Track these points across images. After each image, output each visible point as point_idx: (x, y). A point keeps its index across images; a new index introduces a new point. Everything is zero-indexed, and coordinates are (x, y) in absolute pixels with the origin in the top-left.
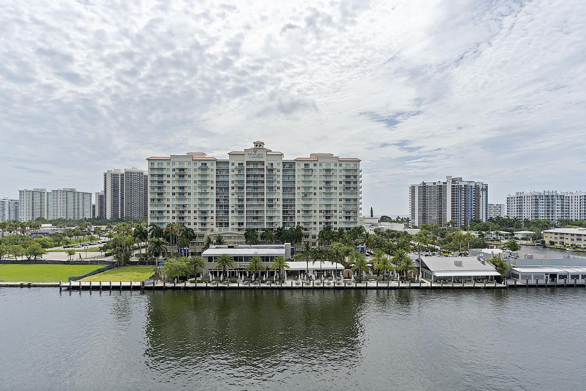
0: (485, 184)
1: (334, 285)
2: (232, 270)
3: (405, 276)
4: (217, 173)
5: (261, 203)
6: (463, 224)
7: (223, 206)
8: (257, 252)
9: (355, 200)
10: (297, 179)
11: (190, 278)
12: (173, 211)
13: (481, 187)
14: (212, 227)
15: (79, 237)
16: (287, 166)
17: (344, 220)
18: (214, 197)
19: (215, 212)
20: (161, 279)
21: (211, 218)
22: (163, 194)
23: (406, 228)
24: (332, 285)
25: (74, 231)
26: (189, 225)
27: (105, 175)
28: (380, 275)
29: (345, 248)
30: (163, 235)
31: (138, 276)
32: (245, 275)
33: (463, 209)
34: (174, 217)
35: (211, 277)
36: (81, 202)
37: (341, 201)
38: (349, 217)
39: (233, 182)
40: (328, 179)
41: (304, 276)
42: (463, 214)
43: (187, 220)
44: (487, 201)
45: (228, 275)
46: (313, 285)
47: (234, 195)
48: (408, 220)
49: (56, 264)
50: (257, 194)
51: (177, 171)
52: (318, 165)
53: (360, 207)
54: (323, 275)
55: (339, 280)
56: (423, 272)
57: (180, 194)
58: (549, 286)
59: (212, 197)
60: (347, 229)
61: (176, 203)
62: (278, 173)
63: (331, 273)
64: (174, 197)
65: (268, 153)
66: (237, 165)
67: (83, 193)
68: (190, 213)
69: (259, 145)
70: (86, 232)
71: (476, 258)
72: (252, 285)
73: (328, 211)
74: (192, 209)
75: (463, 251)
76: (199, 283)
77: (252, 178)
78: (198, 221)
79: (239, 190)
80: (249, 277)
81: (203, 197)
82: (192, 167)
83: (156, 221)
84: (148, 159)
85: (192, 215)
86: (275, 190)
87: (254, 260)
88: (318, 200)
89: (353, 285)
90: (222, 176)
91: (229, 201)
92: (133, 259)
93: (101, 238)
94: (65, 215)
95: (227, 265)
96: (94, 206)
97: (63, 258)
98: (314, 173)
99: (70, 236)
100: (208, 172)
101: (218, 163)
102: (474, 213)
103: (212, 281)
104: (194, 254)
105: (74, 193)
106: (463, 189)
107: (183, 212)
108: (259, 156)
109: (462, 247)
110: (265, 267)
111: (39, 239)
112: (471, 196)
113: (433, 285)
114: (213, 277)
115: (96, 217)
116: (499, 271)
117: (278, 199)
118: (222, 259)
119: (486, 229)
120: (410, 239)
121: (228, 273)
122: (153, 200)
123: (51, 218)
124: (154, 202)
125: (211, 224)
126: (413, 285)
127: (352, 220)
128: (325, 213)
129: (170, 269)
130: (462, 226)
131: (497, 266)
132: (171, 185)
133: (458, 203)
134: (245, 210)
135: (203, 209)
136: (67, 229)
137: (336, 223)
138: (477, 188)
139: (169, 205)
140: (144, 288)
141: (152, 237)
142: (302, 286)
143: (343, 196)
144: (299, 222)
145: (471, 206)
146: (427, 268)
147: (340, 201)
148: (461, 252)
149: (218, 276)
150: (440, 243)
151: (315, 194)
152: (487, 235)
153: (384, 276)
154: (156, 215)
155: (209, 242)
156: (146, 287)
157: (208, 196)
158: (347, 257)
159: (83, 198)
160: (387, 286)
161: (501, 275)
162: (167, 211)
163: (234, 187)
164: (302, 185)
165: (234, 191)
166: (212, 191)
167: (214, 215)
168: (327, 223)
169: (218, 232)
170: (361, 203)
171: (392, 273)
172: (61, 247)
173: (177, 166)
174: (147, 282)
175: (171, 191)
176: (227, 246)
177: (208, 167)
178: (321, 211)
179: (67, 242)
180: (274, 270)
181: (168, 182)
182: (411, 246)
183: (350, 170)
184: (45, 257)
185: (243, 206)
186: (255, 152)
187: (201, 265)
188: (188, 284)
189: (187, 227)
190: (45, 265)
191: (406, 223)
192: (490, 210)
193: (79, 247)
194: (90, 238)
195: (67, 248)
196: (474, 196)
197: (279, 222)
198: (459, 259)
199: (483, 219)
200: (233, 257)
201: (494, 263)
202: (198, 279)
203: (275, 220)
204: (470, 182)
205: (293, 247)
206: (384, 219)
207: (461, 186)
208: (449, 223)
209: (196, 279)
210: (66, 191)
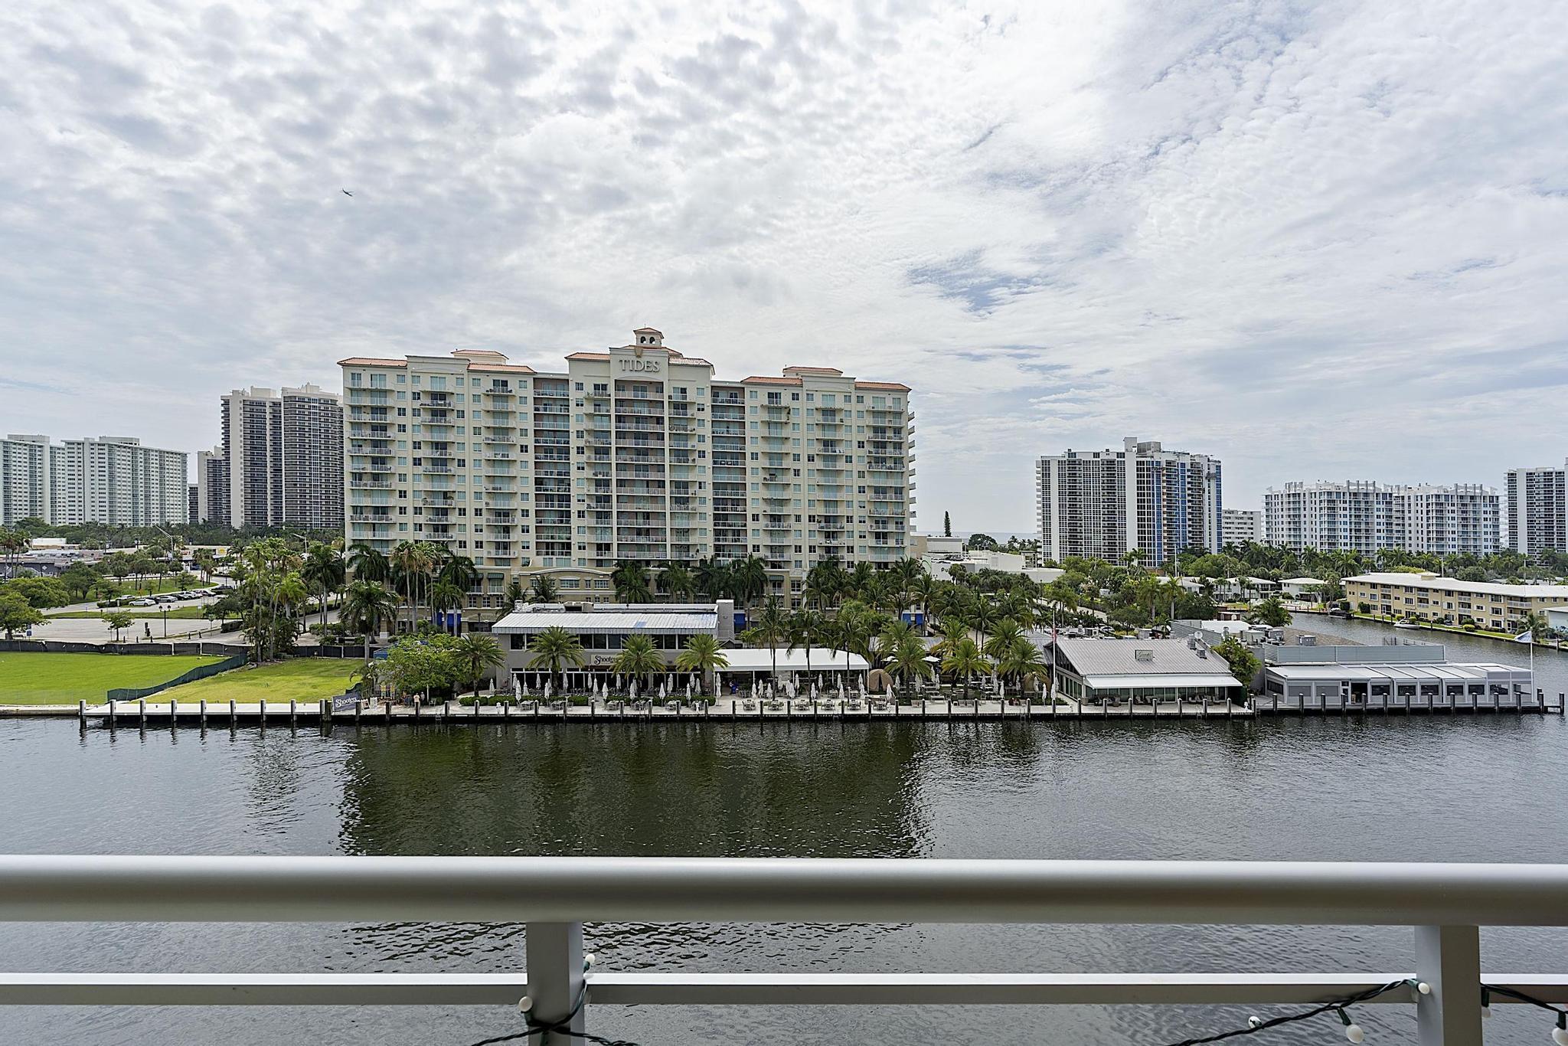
0: (1215, 461)
1: (843, 711)
2: (577, 670)
3: (1018, 687)
4: (536, 409)
5: (655, 492)
6: (1166, 560)
7: (556, 498)
8: (644, 623)
9: (899, 491)
10: (749, 433)
11: (462, 693)
12: (415, 509)
13: (1206, 470)
14: (525, 554)
15: (147, 576)
16: (723, 396)
17: (871, 541)
18: (531, 473)
19: (532, 514)
20: (378, 694)
21: (523, 531)
22: (388, 461)
23: (1030, 566)
24: (838, 711)
25: (132, 558)
26: (460, 547)
27: (226, 403)
28: (958, 685)
29: (872, 613)
30: (388, 575)
31: (314, 687)
32: (611, 683)
33: (1165, 522)
35: (518, 691)
36: (155, 476)
37: (864, 492)
38: (885, 535)
39: (580, 435)
40: (829, 435)
41: (765, 688)
42: (1166, 535)
43: (455, 534)
44: (1219, 503)
45: (566, 685)
46: (789, 711)
47: (583, 468)
48: (1035, 546)
49: (72, 652)
50: (646, 468)
51: (426, 400)
52: (803, 396)
53: (911, 510)
54: (813, 685)
55: (855, 697)
56: (1061, 676)
57: (434, 462)
58: (1350, 712)
59: (524, 473)
60: (879, 565)
61: (425, 487)
62: (700, 415)
63: (836, 680)
64: (420, 470)
65: (673, 361)
66: (591, 390)
67: (161, 452)
68: (465, 514)
69: (648, 337)
70: (167, 562)
71: (1185, 642)
72: (629, 711)
73: (832, 519)
74: (470, 505)
75: (1158, 625)
76: (486, 704)
77: (630, 427)
78: (486, 536)
79: (598, 456)
80: (621, 690)
81: (499, 472)
82: (468, 389)
83: (367, 535)
84: (343, 364)
85: (470, 520)
86: (694, 460)
87: (634, 643)
88: (805, 488)
89: (891, 710)
90: (551, 418)
91: (569, 485)
92: (304, 640)
93: (213, 580)
94: (107, 513)
95: (561, 658)
96: (194, 491)
97: (96, 637)
98: (793, 419)
99: (119, 574)
100: (512, 406)
101: (539, 381)
102: (1190, 532)
103: (522, 700)
104: (476, 626)
105: (134, 451)
106: (1165, 472)
107: (445, 512)
108: (649, 368)
109: (1157, 614)
110: (665, 663)
111: (22, 581)
112: (1182, 489)
113: (1085, 710)
114: (525, 688)
115: (201, 522)
116: (1237, 676)
117: (700, 483)
118: (548, 640)
119: (1219, 572)
120: (1034, 593)
121: (565, 679)
122: (357, 476)
123: (63, 521)
124: (362, 482)
125: (523, 547)
126: (1036, 710)
127: (892, 543)
128: (823, 524)
129: (405, 667)
130: (1163, 563)
131: (1232, 663)
132: (409, 437)
133: (1154, 506)
134: (615, 511)
135: (501, 505)
136: (110, 554)
137: (851, 549)
138: (1196, 468)
139: (405, 492)
140: (330, 719)
141: (358, 574)
142: (759, 713)
143: (868, 481)
144: (758, 546)
145: (1183, 513)
146: (1071, 667)
147: (860, 492)
148: (1154, 628)
149: (538, 685)
150: (1108, 606)
151: (797, 472)
152: (1219, 587)
153: (966, 688)
154: (366, 518)
155: (517, 594)
156: (335, 716)
157: (513, 471)
158: (877, 639)
159: (162, 467)
160: (974, 712)
161: (1242, 685)
162: (401, 508)
163: (583, 448)
164: (762, 447)
165: (583, 458)
166: (524, 457)
167: (531, 521)
168: (828, 549)
169: (541, 569)
170: (913, 501)
171: (988, 681)
172: (91, 604)
173: (426, 385)
174: (340, 703)
175: (410, 453)
176: (562, 606)
177: (511, 391)
178: (814, 516)
179: (110, 592)
180: (686, 670)
181: (402, 428)
182: (1035, 612)
183: (885, 412)
184: (39, 633)
185: (608, 499)
186: (639, 356)
187: (489, 658)
188: (456, 709)
189: (455, 552)
190: (40, 654)
191: (1029, 555)
192: (1228, 526)
193: (146, 605)
194: (181, 581)
195: (109, 606)
196: (1189, 489)
197: (704, 544)
198: (1148, 644)
199: (1212, 549)
200: (577, 636)
201: (1225, 654)
202: (482, 694)
203: (693, 539)
204: (1178, 454)
205: (742, 612)
206: (979, 542)
207: (1158, 463)
208: (1131, 555)
209: (477, 694)
210: (109, 448)
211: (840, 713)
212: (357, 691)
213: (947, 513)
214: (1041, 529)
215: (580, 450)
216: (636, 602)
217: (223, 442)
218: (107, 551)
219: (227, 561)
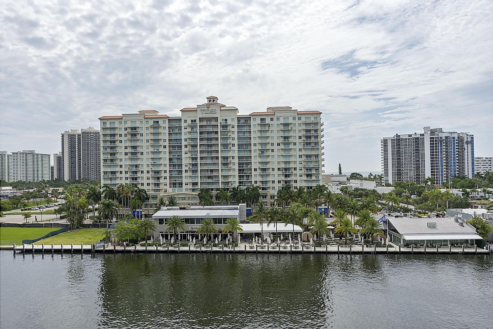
0: (471, 135)
1: (291, 249)
2: (184, 232)
3: (370, 239)
4: (169, 131)
5: (215, 161)
6: (445, 181)
7: (177, 165)
8: (210, 214)
9: (317, 156)
10: (253, 135)
11: (141, 242)
12: (126, 171)
13: (466, 140)
14: (165, 187)
15: (37, 199)
16: (242, 121)
17: (305, 178)
18: (167, 156)
19: (168, 172)
20: (111, 242)
21: (164, 179)
22: (116, 154)
23: (378, 186)
24: (289, 249)
25: (31, 193)
26: (142, 185)
27: (63, 136)
28: (343, 238)
29: (304, 208)
30: (116, 197)
31: (90, 239)
32: (197, 238)
33: (445, 164)
34: (127, 178)
35: (161, 241)
36: (40, 163)
37: (301, 157)
38: (311, 175)
39: (186, 140)
40: (286, 134)
41: (258, 240)
42: (445, 170)
43: (140, 181)
44: (473, 154)
45: (179, 238)
46: (268, 249)
47: (187, 153)
48: (381, 177)
49: (12, 227)
50: (211, 152)
51: (129, 130)
52: (275, 119)
53: (322, 164)
54: (278, 238)
55: (297, 243)
56: (391, 235)
57: (132, 153)
59: (165, 156)
60: (308, 188)
61: (129, 163)
62: (233, 130)
63: (288, 236)
64: (127, 157)
65: (222, 108)
66: (190, 122)
67: (42, 155)
68: (143, 173)
69: (212, 100)
70: (44, 194)
71: (453, 219)
72: (203, 249)
73: (288, 169)
74: (145, 169)
75: (440, 211)
76: (150, 246)
77: (205, 136)
78: (151, 181)
79: (193, 148)
80: (201, 240)
81: (156, 156)
82: (144, 125)
83: (109, 182)
84: (100, 119)
85: (145, 175)
86: (230, 148)
87: (205, 222)
88: (276, 157)
89: (312, 249)
90: (175, 134)
91: (182, 160)
92: (87, 222)
93: (58, 200)
94: (25, 177)
95: (178, 228)
96: (52, 168)
97: (20, 221)
98: (271, 128)
99: (28, 199)
100: (160, 131)
101: (171, 120)
102: (457, 168)
103: (163, 244)
104: (147, 216)
105: (33, 155)
106: (444, 141)
107: (136, 172)
108: (213, 112)
109: (440, 206)
110: (218, 230)
112: (453, 149)
113: (402, 250)
114: (164, 240)
115: (54, 179)
116: (480, 234)
117: (233, 157)
118: (173, 221)
119: (472, 186)
120: (379, 198)
121: (179, 236)
122: (105, 160)
123: (11, 181)
124: (107, 163)
125: (165, 185)
126: (379, 249)
127: (314, 178)
128: (284, 171)
129: (121, 231)
130: (444, 183)
131: (478, 228)
132: (123, 145)
133: (439, 157)
134: (199, 169)
135: (156, 169)
136: (25, 192)
137: (296, 182)
138: (460, 139)
139: (122, 165)
140: (94, 251)
141: (105, 197)
142: (256, 250)
143: (303, 153)
144: (257, 181)
145: (454, 160)
146: (395, 231)
147: (300, 157)
148: (438, 213)
149: (169, 239)
150: (416, 202)
151: (273, 151)
152: (472, 193)
153: (346, 239)
154: (108, 176)
155: (162, 203)
156: (96, 250)
157: (161, 156)
158: (306, 219)
159: (42, 160)
160: (350, 250)
161: (482, 239)
162: (120, 172)
163: (187, 145)
164: (258, 141)
165: (187, 149)
166: (165, 150)
167: (167, 175)
168: (286, 182)
169: (171, 193)
170: (323, 160)
171: (357, 237)
172: (19, 209)
173: (129, 125)
175: (123, 151)
176: (178, 207)
177: (160, 125)
178: (280, 168)
179: (25, 205)
180: (226, 232)
181: (121, 142)
183: (310, 123)
184: (2, 220)
185: (196, 165)
186: (208, 108)
187: (151, 228)
188: (139, 248)
189: (139, 187)
191: (377, 181)
192: (478, 164)
193: (36, 210)
194: (47, 201)
195: (24, 210)
196: (457, 149)
197: (235, 181)
198: (434, 220)
199: (469, 175)
200: (184, 219)
201: (474, 225)
202: (148, 242)
203: (230, 179)
204: (451, 133)
205: (250, 208)
206: (355, 176)
207: (441, 138)
208: (427, 179)
209: (146, 242)
210: (25, 154)
211: (290, 250)
212: (104, 240)
213: (340, 164)
214: (383, 170)
215: (186, 146)
216: (207, 205)
217: (62, 150)
218: (25, 191)
219: (63, 193)
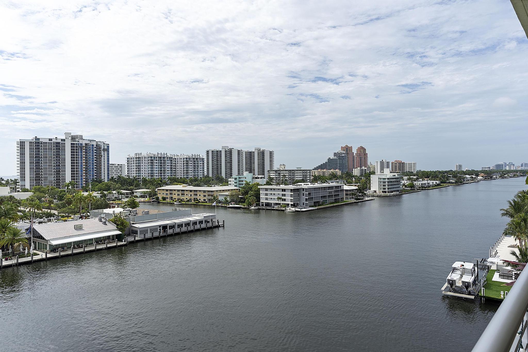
0: (107, 144)
6: (84, 185)
13: (103, 147)
23: (13, 192)
33: (84, 169)
42: (84, 174)
44: (108, 161)
48: (15, 182)
56: (36, 242)
58: (162, 237)
71: (97, 219)
75: (84, 213)
102: (95, 173)
106: (84, 148)
109: (82, 209)
112: (92, 155)
113: (49, 256)
116: (120, 230)
119: (108, 188)
120: (18, 205)
126: (21, 260)
130: (83, 187)
131: (118, 225)
133: (79, 163)
138: (98, 147)
145: (92, 165)
146: (41, 237)
148: (82, 215)
150: (58, 207)
152: (109, 195)
161: (121, 233)
182: (19, 214)
191: (12, 186)
192: (112, 170)
196: (95, 155)
198: (80, 222)
199: (105, 179)
201: (115, 222)
204: (91, 141)
207: (81, 144)
208: (69, 184)
214: (19, 174)
